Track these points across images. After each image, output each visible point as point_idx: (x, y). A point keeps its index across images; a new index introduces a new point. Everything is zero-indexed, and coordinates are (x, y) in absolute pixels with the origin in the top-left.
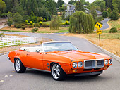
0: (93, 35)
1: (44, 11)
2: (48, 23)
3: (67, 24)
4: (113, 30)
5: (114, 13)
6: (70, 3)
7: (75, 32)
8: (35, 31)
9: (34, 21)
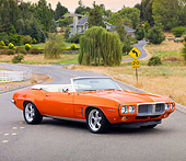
0: (120, 68)
1: (33, 26)
2: (40, 46)
3: (73, 48)
4: (155, 62)
5: (155, 31)
6: (77, 12)
7: (88, 64)
8: (17, 60)
9: (16, 42)
